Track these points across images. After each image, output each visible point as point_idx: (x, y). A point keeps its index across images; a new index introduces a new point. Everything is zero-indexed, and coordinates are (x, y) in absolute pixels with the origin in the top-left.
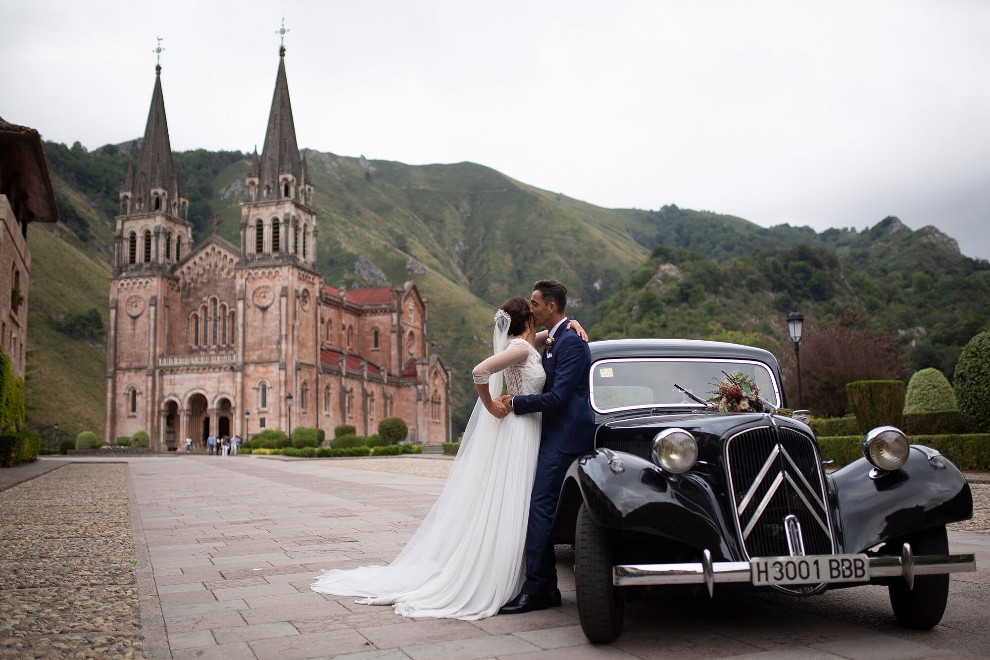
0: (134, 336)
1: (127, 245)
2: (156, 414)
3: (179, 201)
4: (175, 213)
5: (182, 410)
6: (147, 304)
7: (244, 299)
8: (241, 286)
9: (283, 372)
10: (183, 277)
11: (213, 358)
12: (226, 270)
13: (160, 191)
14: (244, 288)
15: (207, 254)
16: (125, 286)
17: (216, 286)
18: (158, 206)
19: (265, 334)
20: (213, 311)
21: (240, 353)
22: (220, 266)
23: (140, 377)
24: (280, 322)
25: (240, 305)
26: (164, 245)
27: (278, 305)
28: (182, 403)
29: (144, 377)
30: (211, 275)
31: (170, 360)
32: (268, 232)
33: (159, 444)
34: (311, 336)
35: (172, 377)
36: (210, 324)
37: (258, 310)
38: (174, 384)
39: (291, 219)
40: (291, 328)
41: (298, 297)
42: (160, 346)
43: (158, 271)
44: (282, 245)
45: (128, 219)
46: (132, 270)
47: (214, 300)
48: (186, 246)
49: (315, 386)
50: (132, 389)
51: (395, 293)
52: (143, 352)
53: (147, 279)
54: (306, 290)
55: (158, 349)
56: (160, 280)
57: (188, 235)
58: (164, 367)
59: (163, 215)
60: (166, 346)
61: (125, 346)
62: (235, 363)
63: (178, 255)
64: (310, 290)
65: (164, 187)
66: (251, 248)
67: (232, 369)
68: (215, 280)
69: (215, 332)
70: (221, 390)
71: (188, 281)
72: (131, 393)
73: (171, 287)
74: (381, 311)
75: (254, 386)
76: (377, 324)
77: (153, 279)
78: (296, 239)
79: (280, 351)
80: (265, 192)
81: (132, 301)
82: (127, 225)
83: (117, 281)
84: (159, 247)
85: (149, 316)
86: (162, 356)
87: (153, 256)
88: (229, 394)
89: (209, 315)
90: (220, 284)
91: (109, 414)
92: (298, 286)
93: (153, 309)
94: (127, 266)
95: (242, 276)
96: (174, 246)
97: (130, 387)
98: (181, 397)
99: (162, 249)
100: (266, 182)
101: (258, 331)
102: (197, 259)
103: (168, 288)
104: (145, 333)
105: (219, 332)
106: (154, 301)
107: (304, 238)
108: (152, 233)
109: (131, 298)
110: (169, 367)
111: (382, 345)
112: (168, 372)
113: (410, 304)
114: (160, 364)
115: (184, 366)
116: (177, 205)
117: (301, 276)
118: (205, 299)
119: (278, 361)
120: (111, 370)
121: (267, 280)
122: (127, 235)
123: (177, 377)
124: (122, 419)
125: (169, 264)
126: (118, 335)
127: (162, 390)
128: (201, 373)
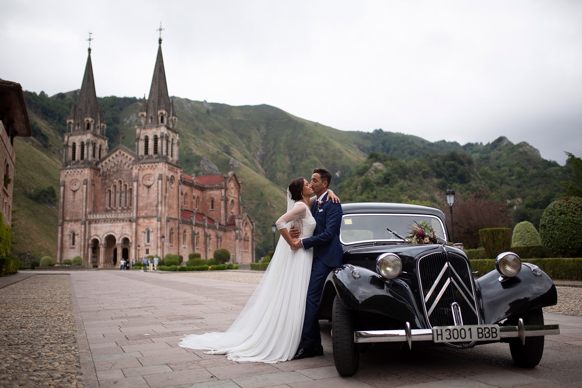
0: (74, 202)
1: (70, 150)
2: (86, 246)
3: (101, 125)
4: (98, 132)
5: (101, 244)
6: (82, 183)
7: (137, 181)
8: (136, 173)
9: (159, 223)
10: (103, 168)
11: (119, 214)
12: (127, 165)
13: (90, 119)
14: (137, 174)
15: (116, 155)
16: (69, 173)
17: (122, 173)
18: (88, 127)
19: (149, 201)
20: (119, 188)
21: (135, 212)
22: (124, 162)
23: (77, 225)
24: (158, 194)
25: (135, 184)
26: (92, 150)
27: (156, 184)
28: (101, 240)
29: (79, 225)
30: (119, 167)
31: (95, 216)
32: (151, 143)
33: (88, 264)
34: (175, 202)
35: (96, 225)
36: (118, 195)
37: (145, 187)
38: (97, 229)
39: (164, 135)
40: (164, 197)
41: (168, 180)
42: (89, 207)
43: (88, 165)
44: (159, 150)
45: (71, 135)
46: (73, 164)
47: (120, 182)
48: (104, 151)
49: (177, 230)
50: (73, 232)
51: (223, 178)
52: (79, 211)
53: (82, 169)
54: (172, 176)
55: (88, 210)
56: (89, 170)
57: (105, 144)
58: (91, 220)
59: (91, 133)
60: (92, 207)
61: (69, 207)
62: (132, 218)
63: (100, 156)
64: (175, 176)
65: (92, 117)
66: (142, 152)
67: (130, 221)
68: (121, 170)
69: (121, 200)
70: (124, 233)
71: (106, 170)
72: (72, 235)
73: (95, 174)
74: (215, 188)
75: (142, 231)
76: (213, 196)
77: (85, 169)
78: (167, 147)
79: (157, 211)
80: (150, 121)
81: (73, 182)
82: (71, 138)
83: (64, 171)
84: (89, 152)
85: (83, 191)
86: (90, 213)
87: (85, 156)
88: (128, 235)
89: (117, 190)
90: (123, 172)
91: (59, 246)
92: (168, 174)
93: (85, 186)
94: (70, 162)
95: (136, 168)
96: (97, 151)
97: (71, 231)
98: (101, 236)
99: (91, 153)
100: (150, 115)
101: (145, 199)
102: (110, 158)
103: (94, 174)
104: (80, 200)
105: (123, 200)
106: (86, 182)
107: (172, 147)
108: (85, 143)
109: (72, 180)
110: (94, 220)
111: (216, 207)
112: (93, 223)
113: (232, 185)
114: (89, 218)
115: (103, 219)
116: (99, 127)
117: (170, 168)
118: (115, 181)
119: (156, 217)
120: (60, 221)
121: (151, 170)
122: (70, 144)
123: (99, 225)
124: (67, 249)
125: (95, 161)
126: (65, 201)
127: (90, 232)
128: (113, 223)
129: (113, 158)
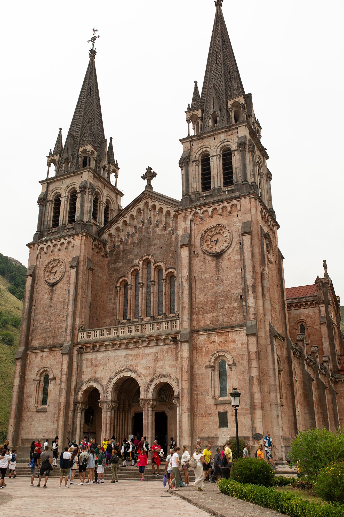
0: (50, 307)
2: (72, 407)
4: (104, 176)
5: (105, 402)
6: (68, 267)
7: (189, 245)
8: (185, 229)
9: (252, 340)
10: (111, 240)
11: (148, 327)
12: (161, 226)
13: (89, 148)
14: (189, 232)
15: (139, 210)
16: (45, 250)
17: (150, 245)
18: (86, 163)
19: (221, 289)
20: (145, 276)
21: (186, 318)
22: (154, 222)
23: (55, 357)
24: (243, 269)
25: (184, 253)
26: (90, 204)
27: (237, 248)
28: (105, 392)
29: (59, 358)
30: (144, 233)
31: (92, 334)
32: (217, 164)
35: (94, 356)
36: (142, 291)
37: (209, 258)
38: (96, 366)
39: (248, 142)
40: (259, 275)
42: (81, 317)
43: (82, 230)
45: (53, 180)
46: (54, 233)
47: (147, 262)
50: (44, 374)
52: (60, 325)
53: (69, 239)
55: (77, 321)
56: (84, 240)
58: (84, 344)
59: (90, 171)
60: (88, 316)
61: (39, 320)
62: (178, 333)
64: (272, 238)
66: (196, 187)
67: (175, 340)
68: (149, 238)
69: (148, 301)
70: (159, 371)
71: (117, 244)
72: (42, 379)
73: (97, 250)
74: (307, 304)
75: (207, 364)
77: (76, 238)
79: (245, 310)
80: (211, 122)
81: (51, 266)
82: (52, 187)
83: (36, 246)
84: (84, 205)
85: (69, 282)
86: (82, 329)
87: (77, 214)
88: (169, 376)
89: (140, 281)
90: (154, 242)
91: (14, 406)
92: (262, 226)
93: (74, 270)
94: (49, 230)
95: (185, 219)
96: (102, 209)
97: (42, 371)
98: (105, 382)
99: (88, 206)
101: (210, 285)
102: (127, 218)
103: (93, 249)
104: (64, 303)
105: (153, 299)
106: (76, 264)
108: (78, 191)
109: (50, 262)
110: (90, 343)
111: (311, 339)
112: (89, 350)
114: (80, 340)
115: (109, 340)
116: (106, 169)
118: (136, 262)
119: (245, 325)
120: (21, 350)
121: (220, 218)
122: (51, 197)
123: (100, 356)
124: (29, 414)
125: (96, 225)
126: (33, 308)
127: (80, 373)
128: (131, 349)
129: (132, 216)
